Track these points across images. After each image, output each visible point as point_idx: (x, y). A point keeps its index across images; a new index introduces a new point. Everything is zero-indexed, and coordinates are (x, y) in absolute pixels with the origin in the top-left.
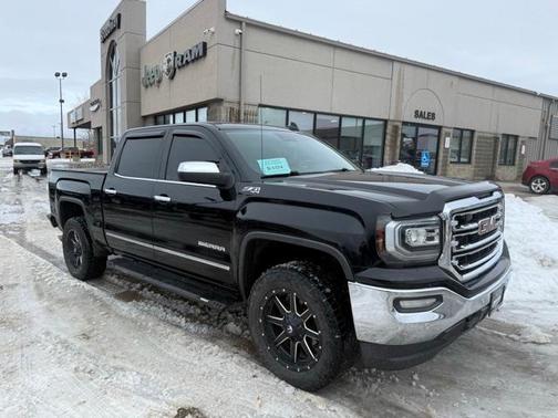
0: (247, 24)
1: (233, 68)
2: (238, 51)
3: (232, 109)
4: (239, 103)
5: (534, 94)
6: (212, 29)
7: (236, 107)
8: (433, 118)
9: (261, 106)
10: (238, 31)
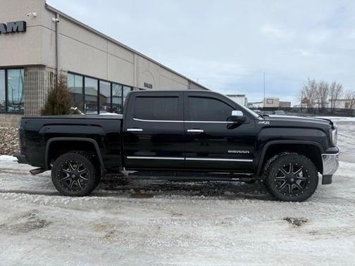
0: (60, 15)
1: (51, 44)
2: (54, 33)
3: (52, 73)
4: (56, 69)
5: (185, 78)
6: (35, 14)
7: (54, 72)
8: (151, 88)
9: (69, 72)
10: (54, 19)
